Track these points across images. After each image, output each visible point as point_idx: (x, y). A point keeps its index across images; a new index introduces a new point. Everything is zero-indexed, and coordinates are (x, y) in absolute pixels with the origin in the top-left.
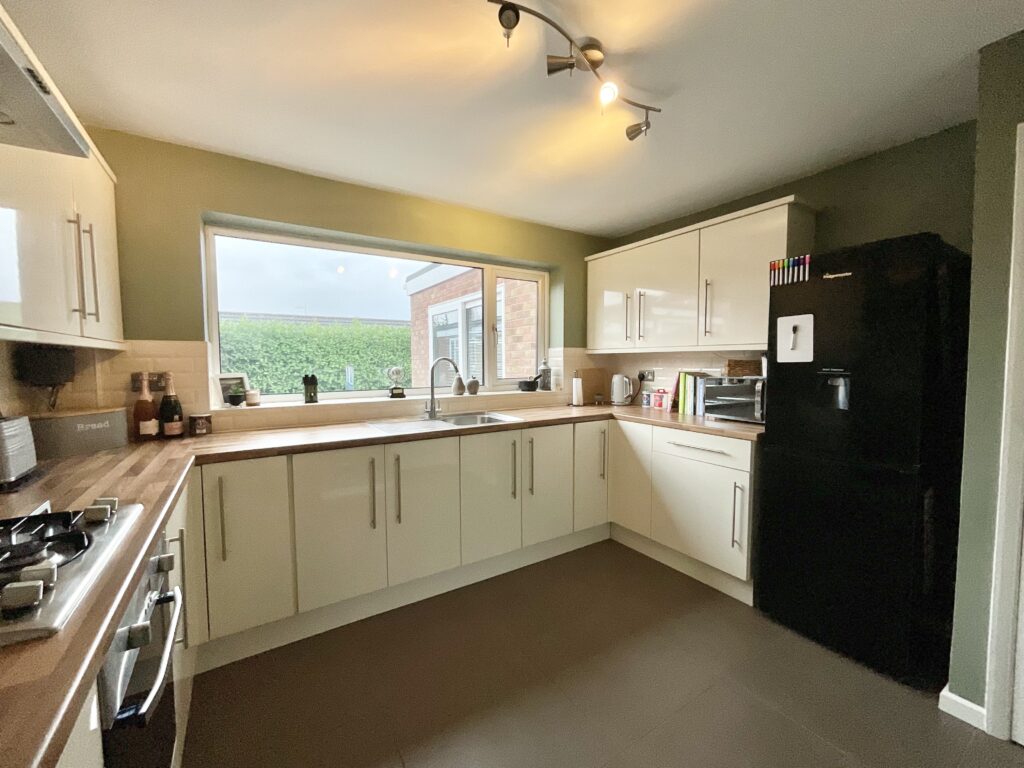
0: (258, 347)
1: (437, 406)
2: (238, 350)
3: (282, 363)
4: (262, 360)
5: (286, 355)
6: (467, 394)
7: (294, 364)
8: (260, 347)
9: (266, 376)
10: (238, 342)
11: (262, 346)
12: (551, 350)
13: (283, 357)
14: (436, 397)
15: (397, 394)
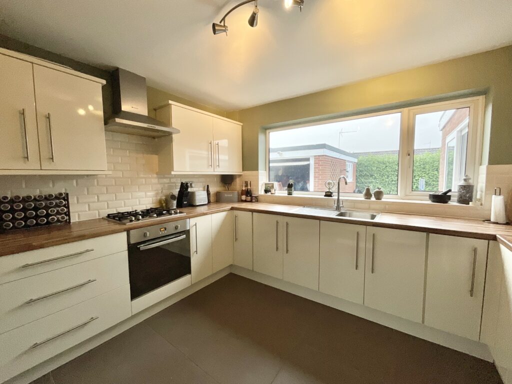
0: (374, 169)
1: (341, 203)
2: (365, 170)
3: (386, 177)
4: (376, 175)
5: (388, 172)
6: (373, 199)
7: (393, 177)
8: (376, 168)
9: (377, 183)
10: (365, 166)
11: (377, 168)
12: (481, 167)
13: (387, 173)
14: (340, 198)
15: (329, 194)
